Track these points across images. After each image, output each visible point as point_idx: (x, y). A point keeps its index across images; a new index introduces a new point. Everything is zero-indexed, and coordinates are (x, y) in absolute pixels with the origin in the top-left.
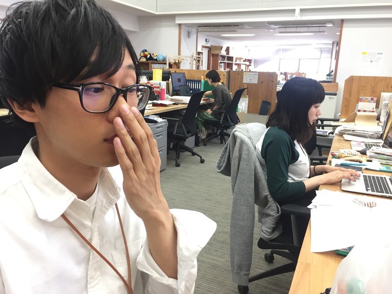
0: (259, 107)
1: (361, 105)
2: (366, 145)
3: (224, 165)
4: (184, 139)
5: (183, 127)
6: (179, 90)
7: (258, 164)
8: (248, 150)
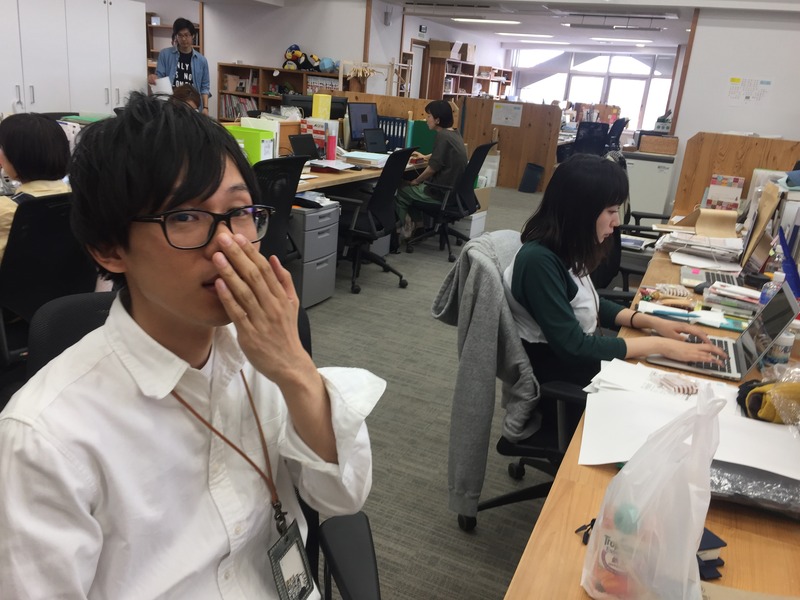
0: (521, 175)
1: (715, 192)
2: (708, 275)
3: (446, 307)
4: (370, 240)
5: (370, 216)
6: (362, 139)
7: (506, 309)
8: (491, 284)
